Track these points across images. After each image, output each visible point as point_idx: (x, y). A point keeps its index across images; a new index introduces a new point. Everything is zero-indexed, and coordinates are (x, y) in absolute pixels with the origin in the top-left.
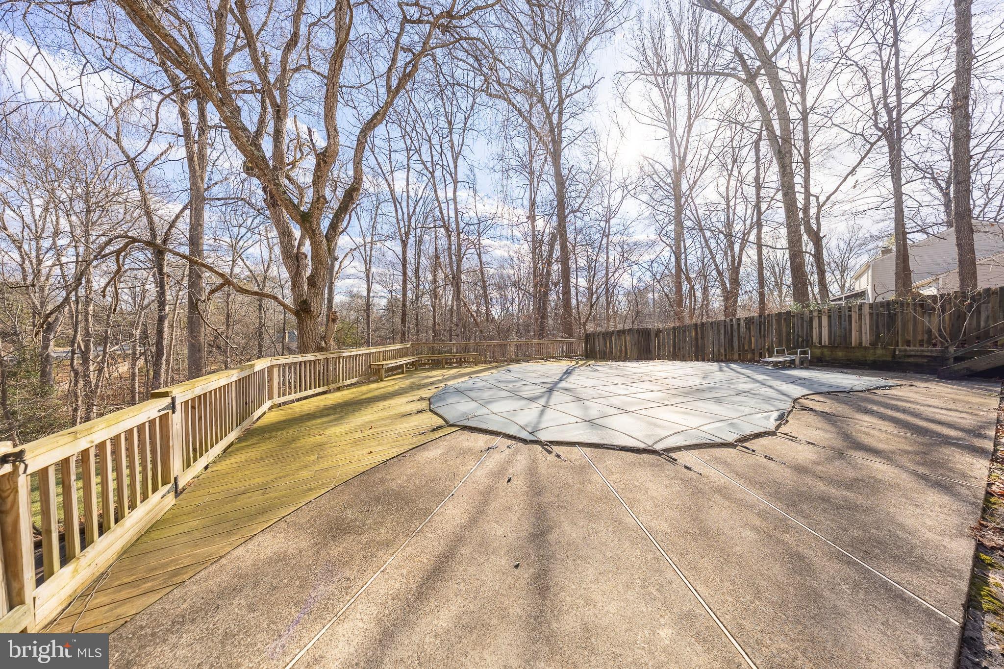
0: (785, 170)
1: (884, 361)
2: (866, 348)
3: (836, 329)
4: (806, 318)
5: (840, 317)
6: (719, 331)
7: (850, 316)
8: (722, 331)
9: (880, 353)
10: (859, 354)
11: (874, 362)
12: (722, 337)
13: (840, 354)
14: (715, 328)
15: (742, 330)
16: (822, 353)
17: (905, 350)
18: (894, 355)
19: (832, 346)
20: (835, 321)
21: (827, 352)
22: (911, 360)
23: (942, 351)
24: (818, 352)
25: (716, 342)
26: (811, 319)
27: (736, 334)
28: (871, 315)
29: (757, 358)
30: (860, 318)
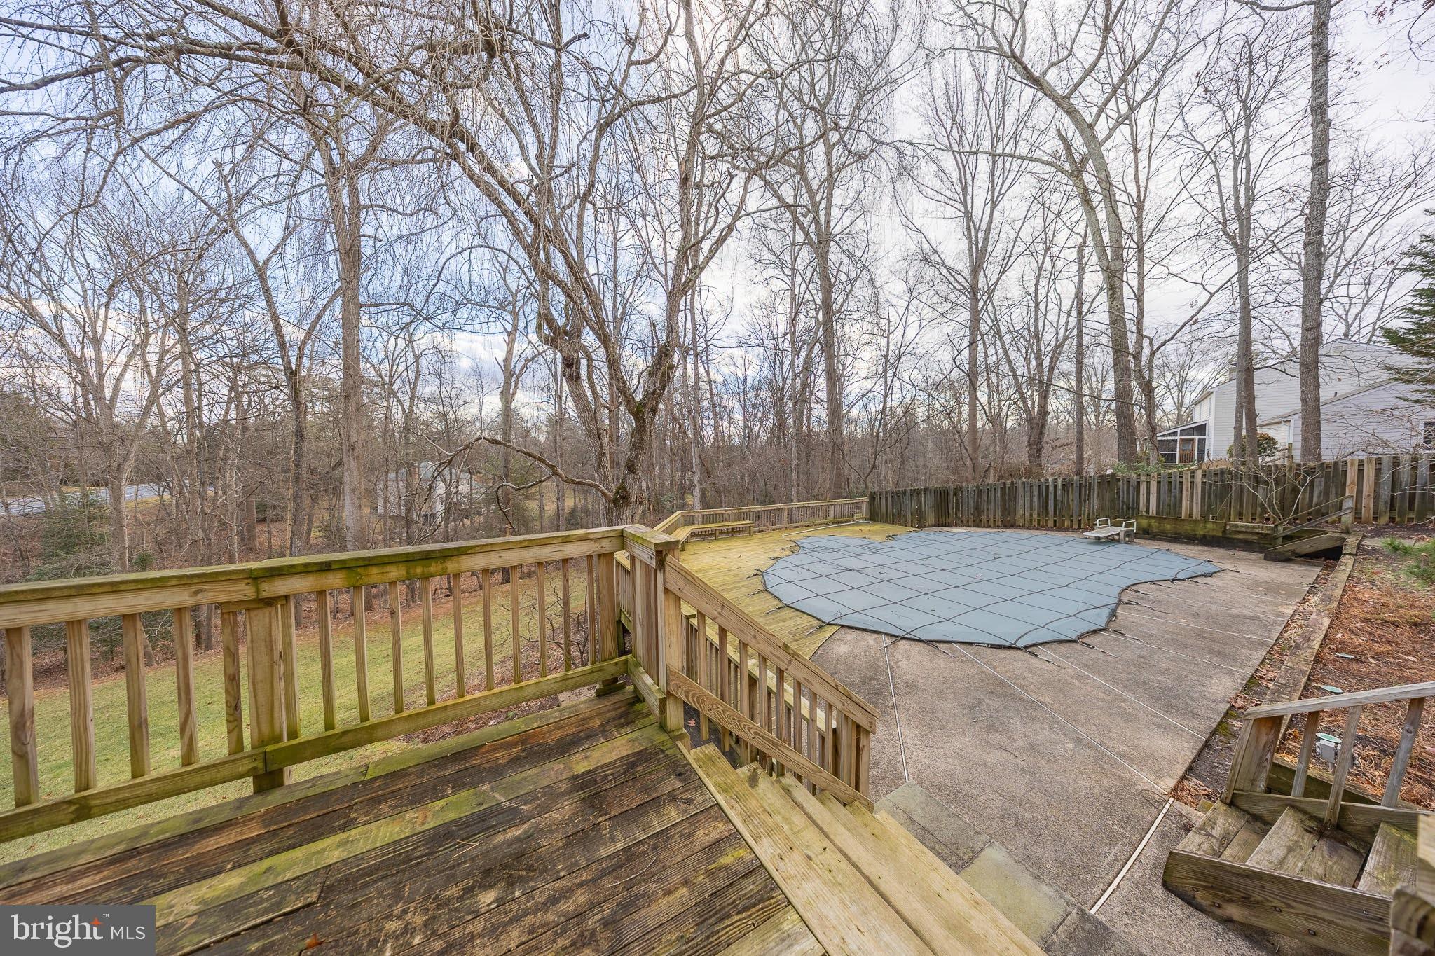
0: (1114, 293)
1: (1213, 537)
2: (1196, 521)
3: (1164, 496)
4: (1133, 483)
5: (1170, 483)
6: (1031, 492)
7: (1181, 483)
8: (1036, 493)
9: (1211, 527)
10: (1188, 528)
11: (1204, 536)
12: (1035, 499)
13: (1168, 526)
14: (1028, 489)
15: (1059, 492)
16: (1149, 525)
17: (1236, 526)
18: (1224, 531)
19: (1159, 517)
20: (1165, 487)
21: (1154, 523)
22: (1241, 536)
23: (1272, 529)
24: (1144, 523)
25: (1027, 505)
26: (1138, 483)
27: (1051, 497)
28: (1203, 483)
29: (1075, 526)
30: (1192, 487)
